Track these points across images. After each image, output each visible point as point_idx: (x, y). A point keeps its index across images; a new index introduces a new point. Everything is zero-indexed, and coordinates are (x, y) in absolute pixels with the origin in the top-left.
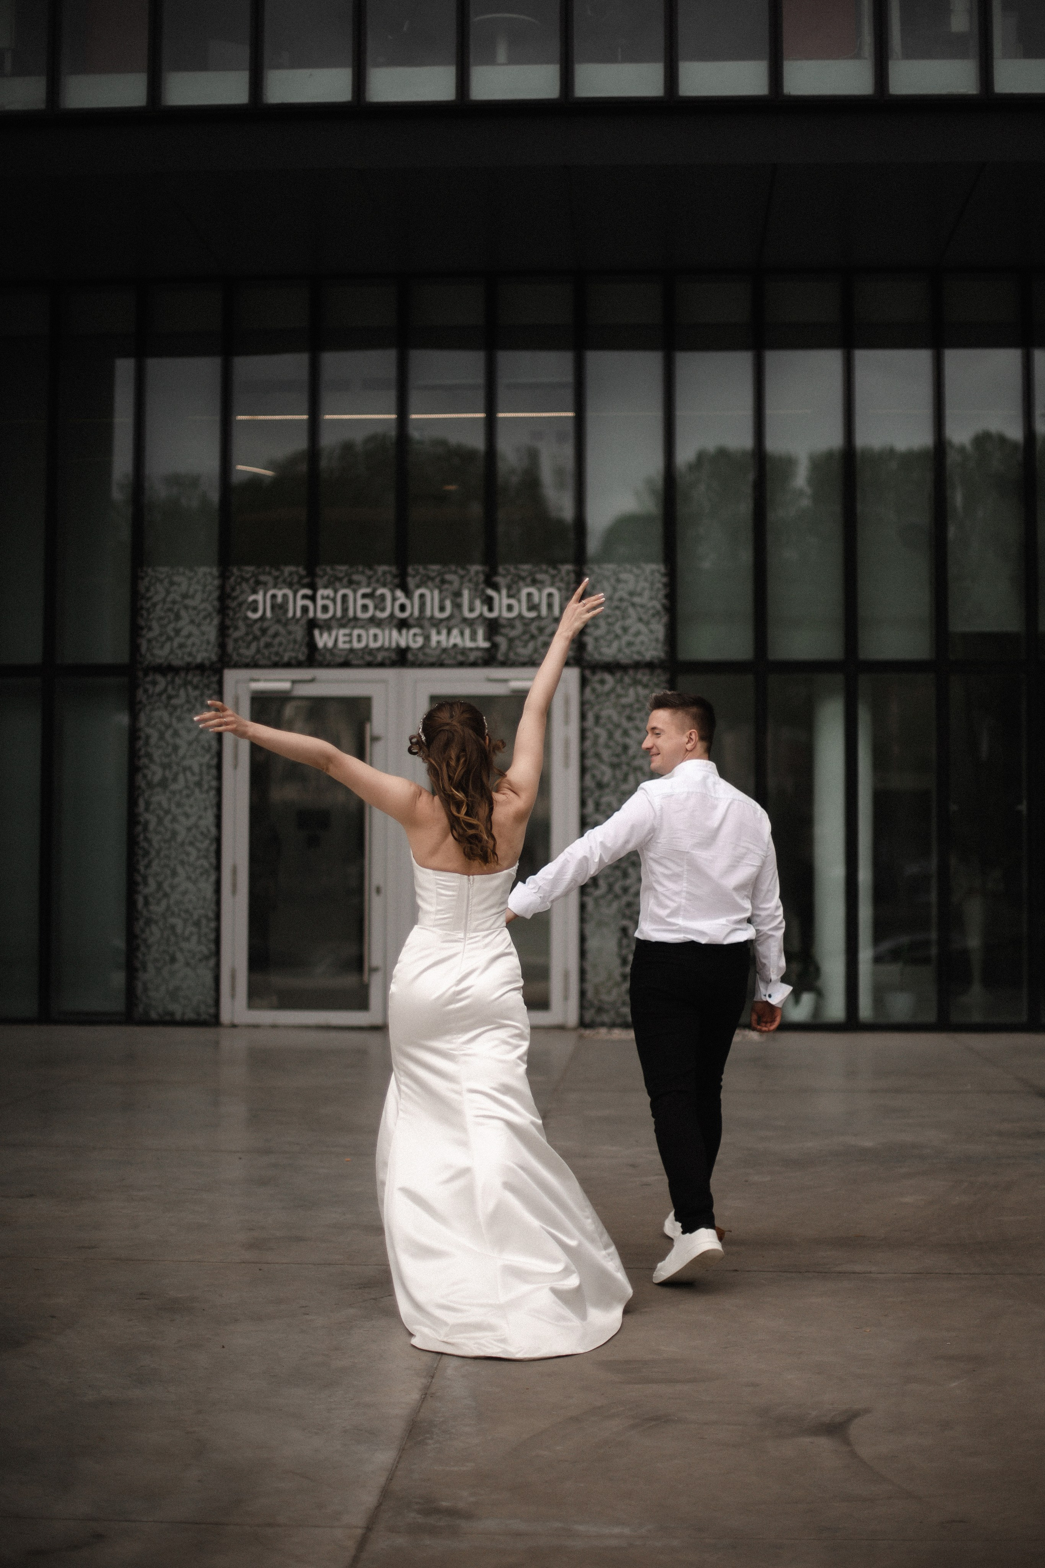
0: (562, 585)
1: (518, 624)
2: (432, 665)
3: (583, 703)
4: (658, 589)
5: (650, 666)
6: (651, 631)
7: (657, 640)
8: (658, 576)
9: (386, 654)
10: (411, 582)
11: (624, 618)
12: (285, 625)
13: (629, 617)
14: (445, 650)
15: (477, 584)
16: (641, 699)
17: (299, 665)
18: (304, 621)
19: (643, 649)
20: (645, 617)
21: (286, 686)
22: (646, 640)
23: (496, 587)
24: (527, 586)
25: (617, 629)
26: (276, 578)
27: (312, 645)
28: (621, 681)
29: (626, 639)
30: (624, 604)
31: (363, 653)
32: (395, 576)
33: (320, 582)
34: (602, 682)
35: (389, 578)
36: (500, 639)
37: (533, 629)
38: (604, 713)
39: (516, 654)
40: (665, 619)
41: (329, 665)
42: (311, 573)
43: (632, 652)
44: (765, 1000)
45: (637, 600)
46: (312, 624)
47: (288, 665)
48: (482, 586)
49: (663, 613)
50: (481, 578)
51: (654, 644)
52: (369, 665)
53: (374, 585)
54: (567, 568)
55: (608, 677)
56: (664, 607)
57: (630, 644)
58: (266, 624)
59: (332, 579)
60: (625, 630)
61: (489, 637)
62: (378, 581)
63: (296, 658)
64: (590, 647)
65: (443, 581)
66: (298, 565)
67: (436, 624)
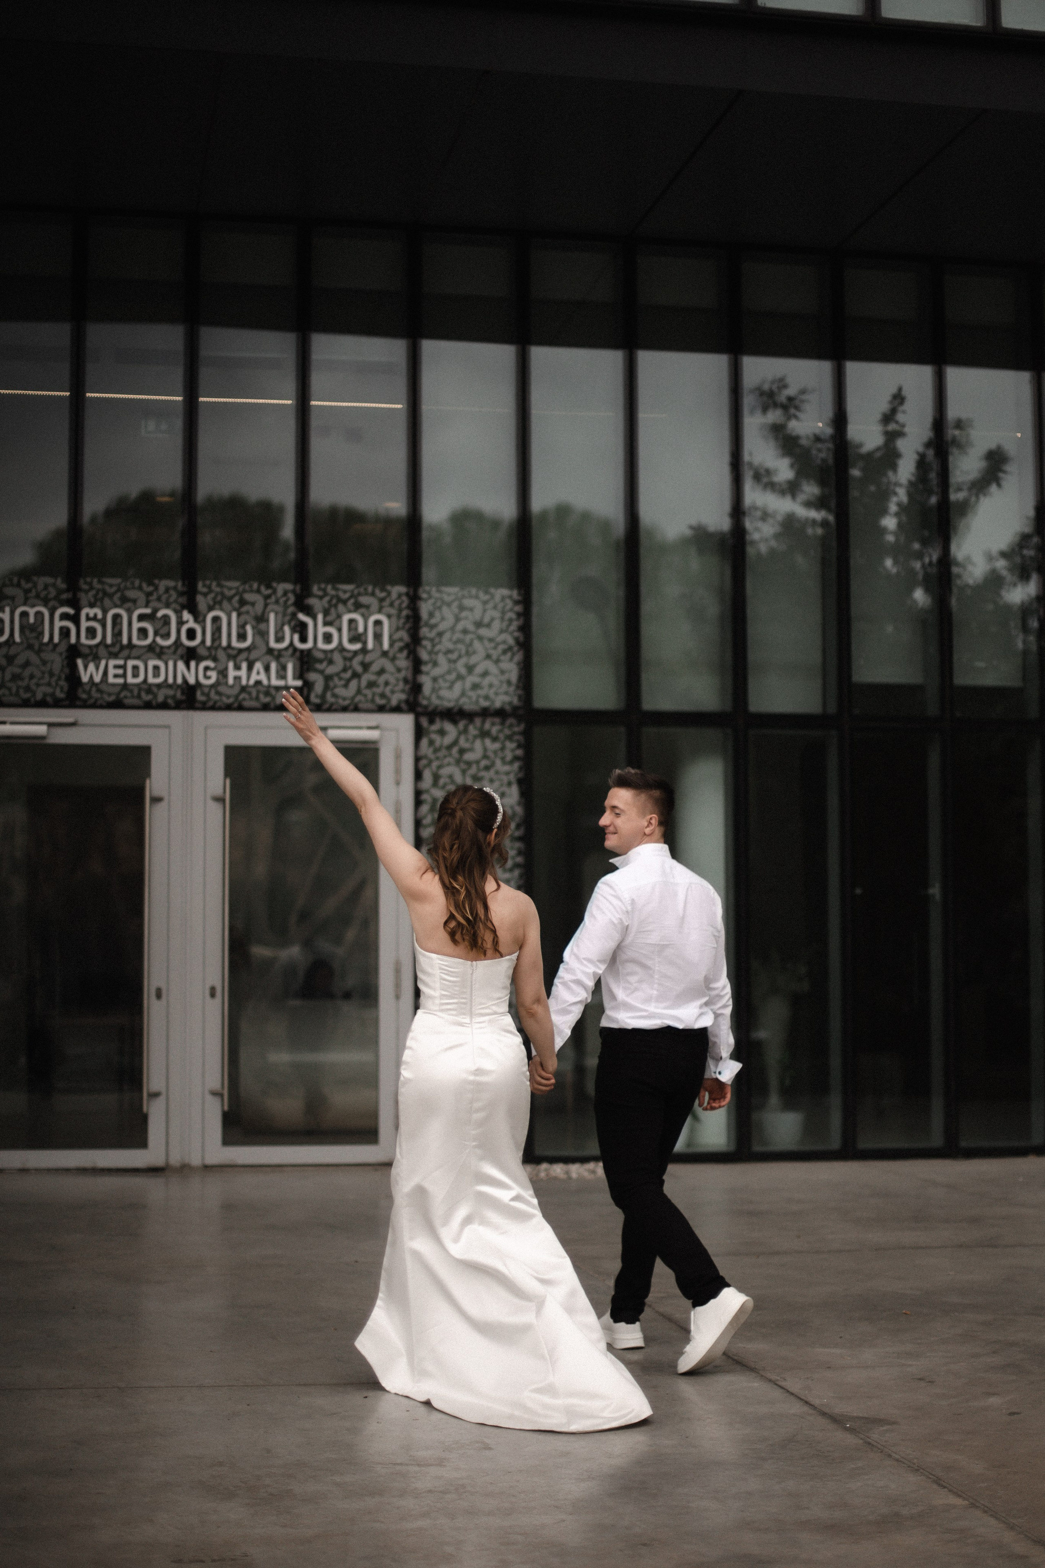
0: (393, 611)
1: (337, 657)
2: (228, 708)
3: (417, 759)
4: (511, 620)
5: (501, 714)
6: (502, 672)
7: (509, 683)
8: (509, 604)
9: (171, 692)
10: (202, 602)
11: (468, 654)
12: (38, 652)
13: (474, 652)
14: (244, 689)
15: (286, 607)
16: (490, 754)
17: (57, 704)
18: (63, 648)
19: (491, 693)
20: (495, 654)
21: (42, 730)
22: (496, 682)
23: (309, 611)
24: (350, 611)
25: (460, 667)
26: (27, 591)
27: (73, 678)
28: (465, 731)
29: (471, 680)
30: (468, 638)
31: (140, 690)
32: (181, 594)
33: (84, 598)
34: (442, 733)
35: (174, 595)
36: (312, 676)
37: (356, 664)
38: (445, 771)
39: (335, 695)
40: (519, 657)
41: (95, 706)
42: (73, 587)
43: (479, 696)
44: (714, 1077)
45: (483, 632)
46: (74, 652)
47: (42, 704)
48: (291, 609)
49: (516, 649)
50: (292, 598)
51: (505, 687)
52: (148, 706)
53: (152, 604)
54: (398, 590)
55: (449, 727)
56: (517, 640)
57: (475, 687)
58: (13, 651)
59: (100, 595)
60: (470, 669)
61: (300, 674)
62: (159, 599)
63: (53, 695)
64: (427, 689)
65: (243, 602)
66: (55, 577)
67: (235, 655)
